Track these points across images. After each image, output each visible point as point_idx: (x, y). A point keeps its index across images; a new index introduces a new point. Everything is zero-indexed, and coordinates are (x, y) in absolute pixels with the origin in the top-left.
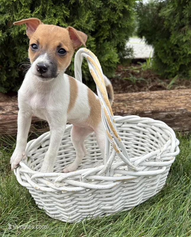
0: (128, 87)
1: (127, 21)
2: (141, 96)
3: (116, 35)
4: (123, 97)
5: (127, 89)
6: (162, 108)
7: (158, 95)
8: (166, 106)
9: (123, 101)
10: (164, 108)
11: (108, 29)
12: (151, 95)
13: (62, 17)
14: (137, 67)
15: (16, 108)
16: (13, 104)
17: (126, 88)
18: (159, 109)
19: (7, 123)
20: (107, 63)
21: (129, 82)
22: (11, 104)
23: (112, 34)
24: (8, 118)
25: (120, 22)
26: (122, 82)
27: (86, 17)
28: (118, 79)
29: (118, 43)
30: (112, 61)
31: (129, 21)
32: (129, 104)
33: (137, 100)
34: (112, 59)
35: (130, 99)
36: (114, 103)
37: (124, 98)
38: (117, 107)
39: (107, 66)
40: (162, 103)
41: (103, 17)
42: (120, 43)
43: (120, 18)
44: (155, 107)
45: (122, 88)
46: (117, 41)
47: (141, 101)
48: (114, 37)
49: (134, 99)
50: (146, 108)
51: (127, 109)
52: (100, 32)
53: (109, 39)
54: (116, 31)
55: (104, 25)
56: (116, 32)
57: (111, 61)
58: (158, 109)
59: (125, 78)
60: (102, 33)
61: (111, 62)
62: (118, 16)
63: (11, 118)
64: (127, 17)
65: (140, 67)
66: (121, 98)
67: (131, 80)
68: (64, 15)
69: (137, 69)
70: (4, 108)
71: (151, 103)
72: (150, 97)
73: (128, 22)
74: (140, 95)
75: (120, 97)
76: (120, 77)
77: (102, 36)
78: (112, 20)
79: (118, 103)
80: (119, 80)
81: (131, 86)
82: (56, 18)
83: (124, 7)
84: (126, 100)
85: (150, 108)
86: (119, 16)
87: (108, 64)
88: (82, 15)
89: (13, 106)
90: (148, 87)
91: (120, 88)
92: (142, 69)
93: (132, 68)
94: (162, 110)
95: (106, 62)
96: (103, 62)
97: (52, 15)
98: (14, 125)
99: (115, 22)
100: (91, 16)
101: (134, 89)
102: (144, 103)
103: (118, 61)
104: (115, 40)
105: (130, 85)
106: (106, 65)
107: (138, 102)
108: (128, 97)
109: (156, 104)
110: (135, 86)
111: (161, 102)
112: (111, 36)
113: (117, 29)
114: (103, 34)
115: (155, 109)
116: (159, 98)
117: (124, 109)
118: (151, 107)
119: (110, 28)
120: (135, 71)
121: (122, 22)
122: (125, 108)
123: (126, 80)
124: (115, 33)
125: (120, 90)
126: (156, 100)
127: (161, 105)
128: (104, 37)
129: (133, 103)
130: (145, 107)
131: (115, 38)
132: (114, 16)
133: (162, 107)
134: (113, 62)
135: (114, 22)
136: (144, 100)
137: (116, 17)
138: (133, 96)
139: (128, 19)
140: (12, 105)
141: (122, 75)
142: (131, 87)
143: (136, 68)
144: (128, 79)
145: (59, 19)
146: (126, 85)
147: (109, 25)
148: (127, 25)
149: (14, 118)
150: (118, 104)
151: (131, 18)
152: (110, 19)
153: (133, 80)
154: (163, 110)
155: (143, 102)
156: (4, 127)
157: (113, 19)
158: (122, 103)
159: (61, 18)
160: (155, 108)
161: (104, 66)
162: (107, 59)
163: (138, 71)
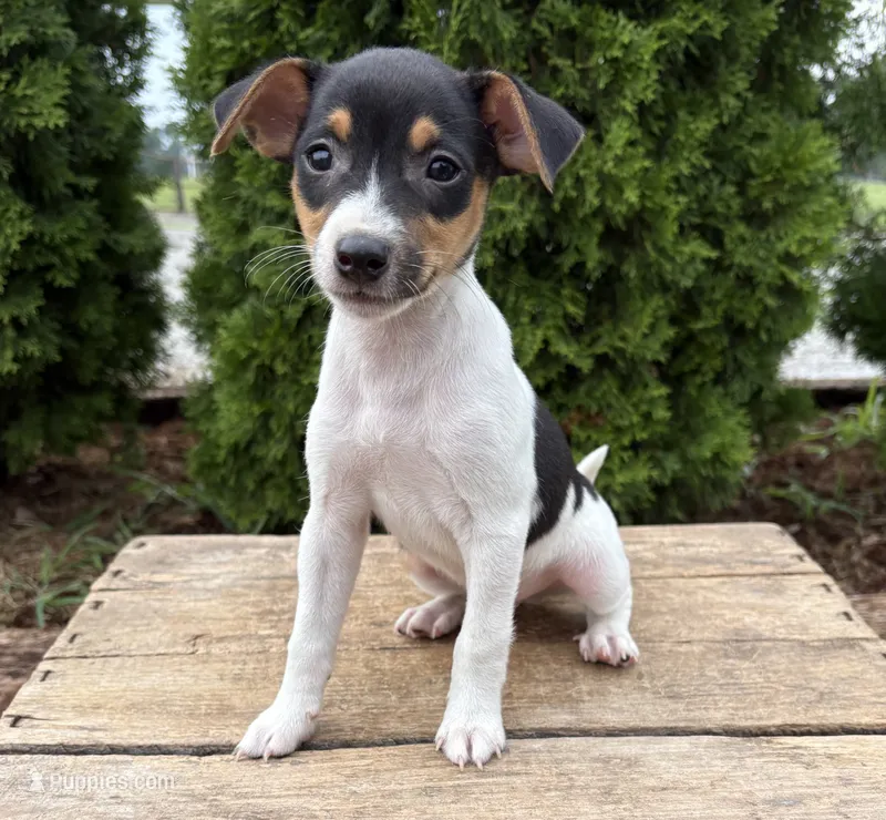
1: (791, 318)
3: (751, 362)
11: (719, 347)
13: (561, 323)
20: (709, 466)
23: (735, 359)
25: (768, 322)
28: (743, 495)
29: (755, 388)
30: (726, 460)
34: (726, 452)
39: (708, 476)
42: (760, 391)
46: (752, 383)
48: (739, 368)
52: (692, 358)
53: (720, 379)
54: (751, 350)
55: (709, 336)
56: (750, 354)
57: (723, 458)
59: (772, 490)
60: (697, 359)
61: (725, 465)
62: (760, 307)
65: (831, 430)
67: (793, 499)
68: (566, 316)
69: (819, 442)
77: (696, 372)
78: (740, 318)
80: (750, 496)
82: (538, 327)
83: (783, 276)
86: (765, 305)
87: (714, 469)
88: (632, 311)
90: (859, 540)
92: (839, 439)
93: (798, 432)
95: (705, 464)
96: (694, 462)
97: (525, 320)
99: (750, 324)
100: (661, 313)
103: (749, 459)
104: (745, 378)
106: (704, 473)
112: (731, 365)
113: (751, 343)
114: (700, 365)
119: (726, 344)
120: (809, 449)
121: (774, 322)
124: (747, 355)
128: (703, 375)
131: (745, 371)
132: (746, 304)
134: (730, 464)
135: (744, 323)
145: (548, 328)
153: (804, 501)
157: (741, 311)
161: (700, 475)
162: (708, 454)
163: (823, 452)
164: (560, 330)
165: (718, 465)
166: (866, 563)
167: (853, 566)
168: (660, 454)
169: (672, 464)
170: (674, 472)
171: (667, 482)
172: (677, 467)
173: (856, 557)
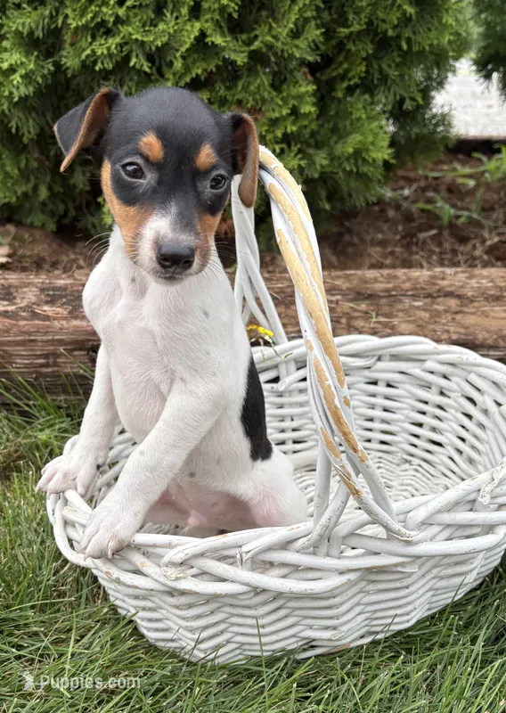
0: (422, 236)
1: (429, 30)
2: (435, 284)
3: (393, 73)
4: (376, 280)
5: (417, 244)
6: (487, 335)
7: (490, 284)
8: (501, 330)
9: (371, 297)
10: (495, 337)
11: (364, 54)
12: (469, 281)
13: (217, 17)
14: (472, 167)
15: (48, 295)
16: (48, 281)
17: (414, 240)
18: (475, 339)
19: (13, 341)
20: (352, 161)
21: (431, 218)
22: (41, 281)
23: (381, 71)
24: (15, 330)
26: (408, 217)
27: (290, 18)
28: (398, 207)
29: (398, 97)
30: (367, 157)
31: (436, 29)
32: (386, 309)
33: (415, 297)
34: (367, 150)
35: (394, 293)
36: (340, 303)
37: (379, 286)
38: (344, 321)
39: (351, 171)
40: (493, 318)
41: (351, 17)
42: (402, 101)
43: (406, 20)
44: (466, 328)
45: (404, 237)
46: (395, 94)
47: (428, 300)
48: (384, 78)
49: (409, 293)
50: (435, 331)
51: (373, 328)
52: (341, 64)
53: (367, 86)
54: (394, 61)
55: (354, 43)
56: (393, 65)
57: (364, 155)
58: (472, 338)
59: (421, 205)
60: (345, 66)
61: (364, 159)
62: (398, 15)
63: (24, 330)
64: (432, 17)
65: (481, 169)
66: (368, 286)
67: (437, 211)
69: (470, 176)
70: (15, 294)
71: (457, 313)
72: (462, 292)
73: (433, 34)
74: (433, 281)
75: (366, 282)
76: (406, 198)
77: (343, 77)
78: (382, 27)
79: (351, 305)
80: (403, 208)
81: (433, 232)
84: (382, 294)
85: (448, 331)
86: (404, 13)
87: (356, 165)
88: (282, 10)
89: (42, 290)
90: (484, 241)
91: (398, 237)
92: (487, 175)
93: (454, 170)
94: (485, 339)
95: (348, 159)
96: (339, 158)
97: (184, 11)
98: (32, 350)
99: (390, 33)
100: (309, 14)
101: (440, 244)
102: (436, 310)
103: (386, 157)
104: (389, 89)
105: (431, 227)
106: (348, 169)
107: (416, 304)
108: (390, 285)
109: (470, 320)
110: (446, 233)
111: (492, 314)
112: (377, 75)
113: (395, 54)
114: (347, 71)
115: (463, 337)
116: (492, 296)
117: (363, 327)
118: (452, 329)
119: (370, 51)
120: (460, 181)
121: (414, 33)
122: (367, 325)
123: (423, 211)
124: (390, 66)
125: (395, 246)
126: (476, 304)
127: (486, 322)
128: (350, 80)
129: (400, 306)
130: (432, 326)
131: (389, 82)
132: (389, 14)
133: (488, 332)
134: (370, 161)
135: (386, 31)
136: (439, 300)
137: (394, 17)
138: (409, 279)
139: (436, 23)
140: (43, 283)
141: (416, 191)
142: (433, 238)
143: (467, 170)
144: (429, 207)
145: (207, 21)
146: (421, 229)
147: (372, 42)
148: (429, 42)
149: (32, 330)
150: (351, 308)
151: (444, 21)
152: (375, 22)
154: (490, 342)
155: (435, 307)
156: (5, 352)
157: (383, 21)
158: (363, 306)
159: (212, 19)
160: (465, 334)
161: (344, 170)
162: (351, 150)
163: (472, 183)
164: (218, 24)
165: (360, 162)
166: (485, 257)
167: (474, 259)
168: (311, 151)
169: (321, 159)
170: (322, 166)
171: (316, 175)
172: (325, 162)
173: (477, 253)
